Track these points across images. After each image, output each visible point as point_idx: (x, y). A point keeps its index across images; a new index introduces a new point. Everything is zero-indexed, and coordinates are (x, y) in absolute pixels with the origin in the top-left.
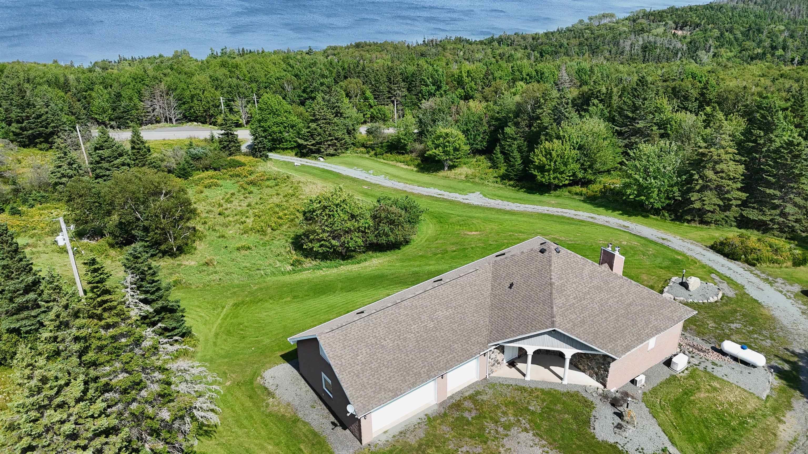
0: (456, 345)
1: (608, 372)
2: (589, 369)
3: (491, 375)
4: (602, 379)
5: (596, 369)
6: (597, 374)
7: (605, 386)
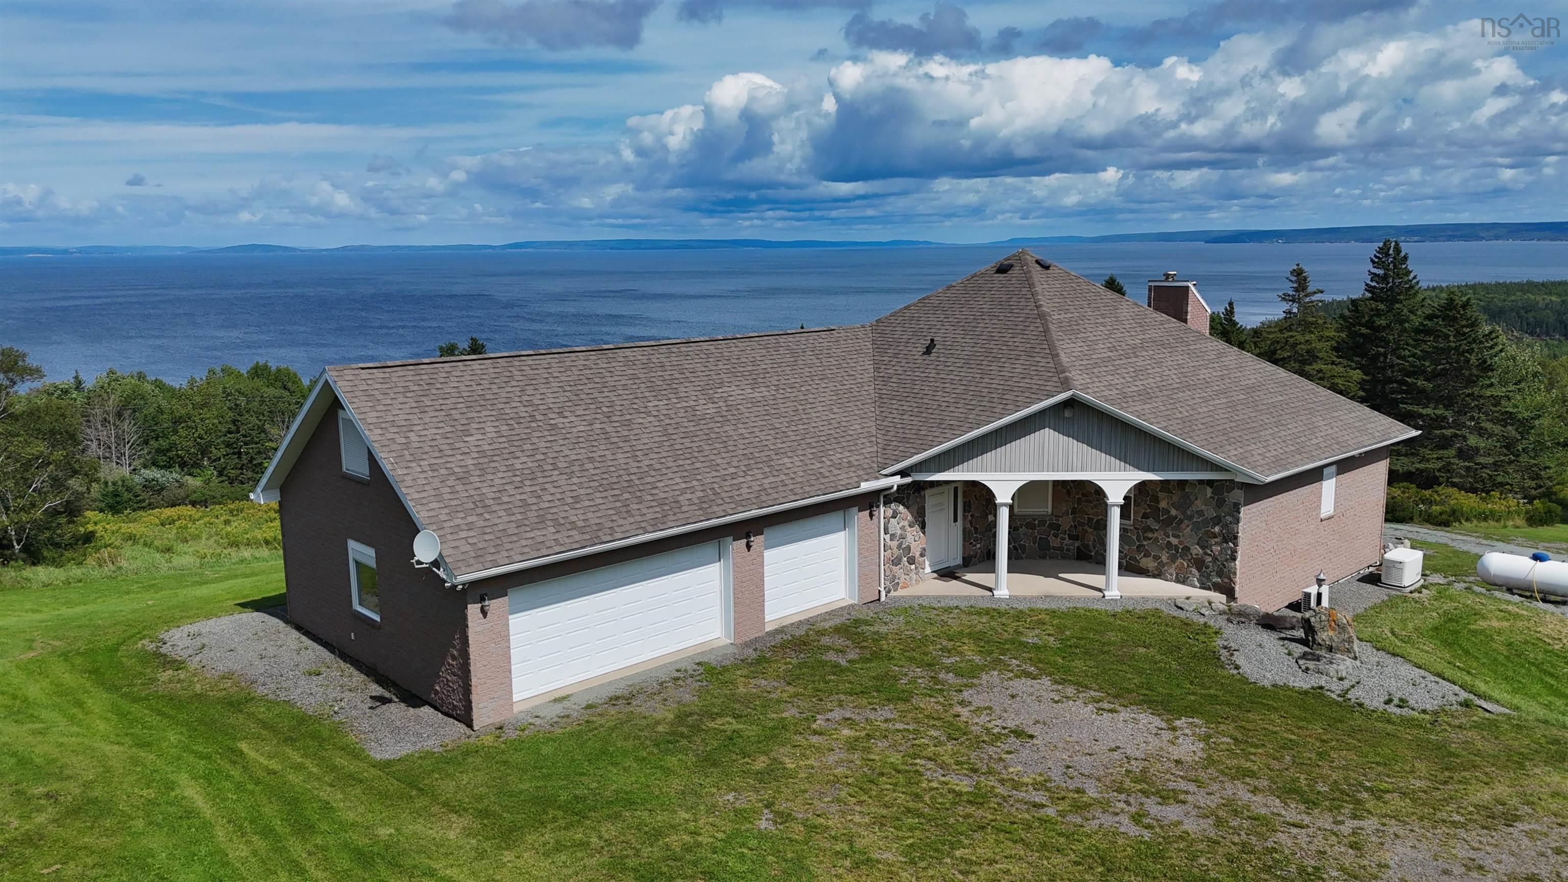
0: (786, 460)
1: (1235, 538)
2: (1173, 559)
3: (893, 593)
4: (1220, 574)
5: (1196, 550)
6: (1199, 564)
7: (1230, 593)
